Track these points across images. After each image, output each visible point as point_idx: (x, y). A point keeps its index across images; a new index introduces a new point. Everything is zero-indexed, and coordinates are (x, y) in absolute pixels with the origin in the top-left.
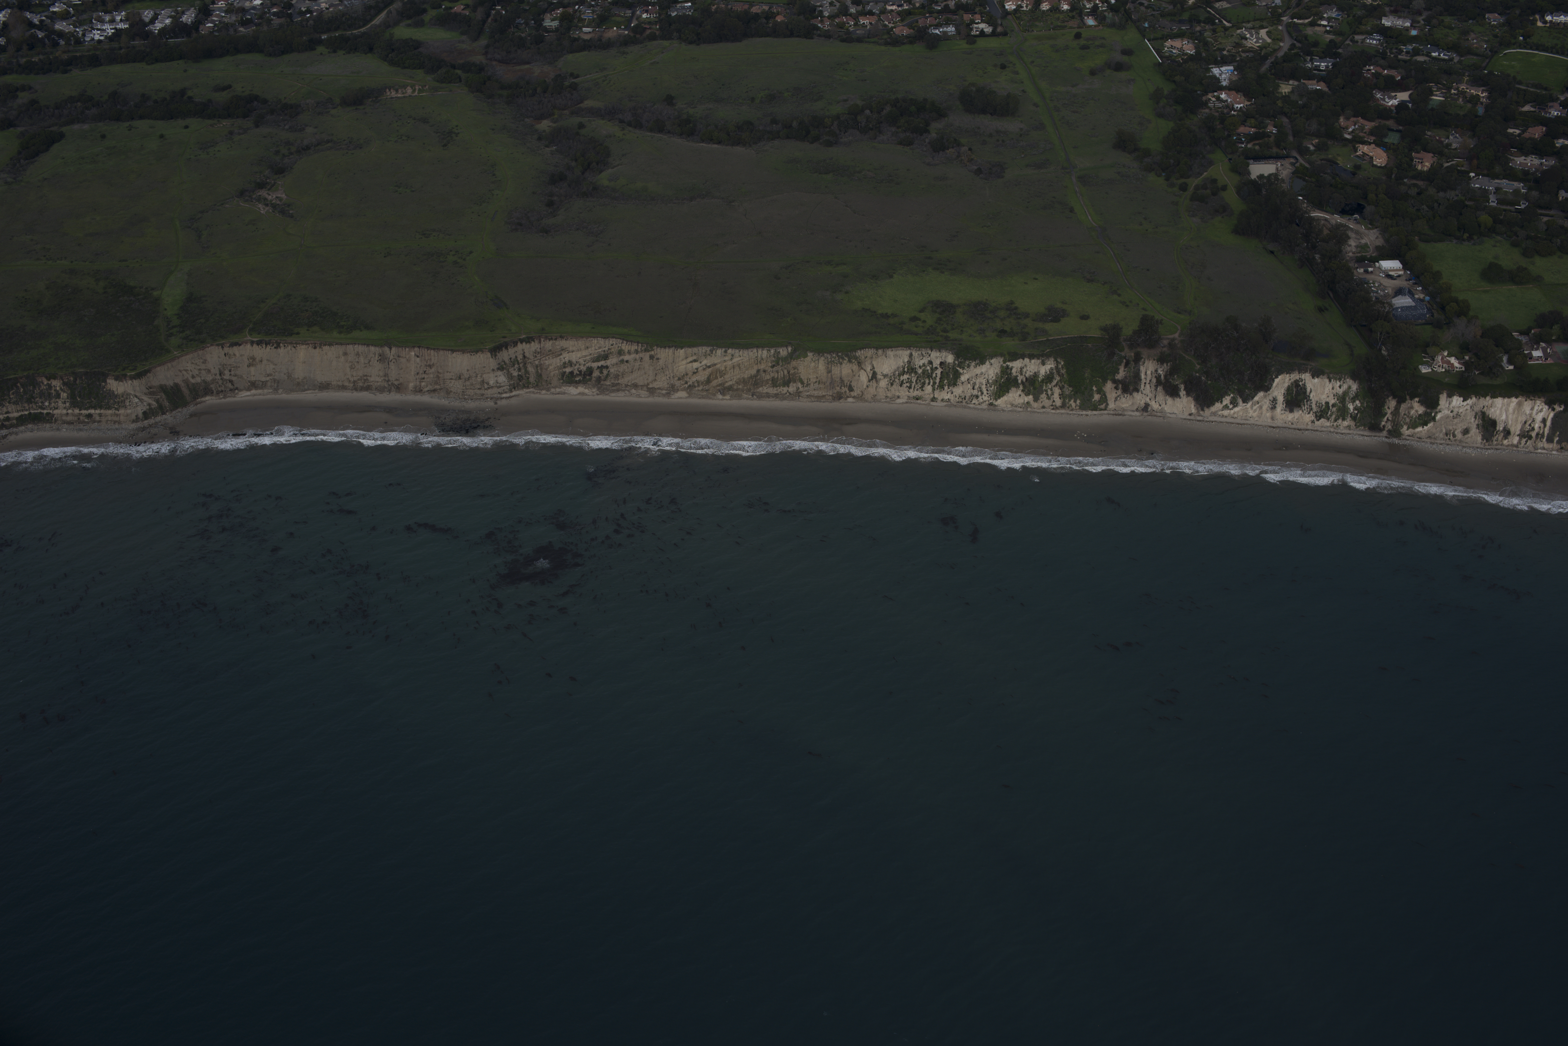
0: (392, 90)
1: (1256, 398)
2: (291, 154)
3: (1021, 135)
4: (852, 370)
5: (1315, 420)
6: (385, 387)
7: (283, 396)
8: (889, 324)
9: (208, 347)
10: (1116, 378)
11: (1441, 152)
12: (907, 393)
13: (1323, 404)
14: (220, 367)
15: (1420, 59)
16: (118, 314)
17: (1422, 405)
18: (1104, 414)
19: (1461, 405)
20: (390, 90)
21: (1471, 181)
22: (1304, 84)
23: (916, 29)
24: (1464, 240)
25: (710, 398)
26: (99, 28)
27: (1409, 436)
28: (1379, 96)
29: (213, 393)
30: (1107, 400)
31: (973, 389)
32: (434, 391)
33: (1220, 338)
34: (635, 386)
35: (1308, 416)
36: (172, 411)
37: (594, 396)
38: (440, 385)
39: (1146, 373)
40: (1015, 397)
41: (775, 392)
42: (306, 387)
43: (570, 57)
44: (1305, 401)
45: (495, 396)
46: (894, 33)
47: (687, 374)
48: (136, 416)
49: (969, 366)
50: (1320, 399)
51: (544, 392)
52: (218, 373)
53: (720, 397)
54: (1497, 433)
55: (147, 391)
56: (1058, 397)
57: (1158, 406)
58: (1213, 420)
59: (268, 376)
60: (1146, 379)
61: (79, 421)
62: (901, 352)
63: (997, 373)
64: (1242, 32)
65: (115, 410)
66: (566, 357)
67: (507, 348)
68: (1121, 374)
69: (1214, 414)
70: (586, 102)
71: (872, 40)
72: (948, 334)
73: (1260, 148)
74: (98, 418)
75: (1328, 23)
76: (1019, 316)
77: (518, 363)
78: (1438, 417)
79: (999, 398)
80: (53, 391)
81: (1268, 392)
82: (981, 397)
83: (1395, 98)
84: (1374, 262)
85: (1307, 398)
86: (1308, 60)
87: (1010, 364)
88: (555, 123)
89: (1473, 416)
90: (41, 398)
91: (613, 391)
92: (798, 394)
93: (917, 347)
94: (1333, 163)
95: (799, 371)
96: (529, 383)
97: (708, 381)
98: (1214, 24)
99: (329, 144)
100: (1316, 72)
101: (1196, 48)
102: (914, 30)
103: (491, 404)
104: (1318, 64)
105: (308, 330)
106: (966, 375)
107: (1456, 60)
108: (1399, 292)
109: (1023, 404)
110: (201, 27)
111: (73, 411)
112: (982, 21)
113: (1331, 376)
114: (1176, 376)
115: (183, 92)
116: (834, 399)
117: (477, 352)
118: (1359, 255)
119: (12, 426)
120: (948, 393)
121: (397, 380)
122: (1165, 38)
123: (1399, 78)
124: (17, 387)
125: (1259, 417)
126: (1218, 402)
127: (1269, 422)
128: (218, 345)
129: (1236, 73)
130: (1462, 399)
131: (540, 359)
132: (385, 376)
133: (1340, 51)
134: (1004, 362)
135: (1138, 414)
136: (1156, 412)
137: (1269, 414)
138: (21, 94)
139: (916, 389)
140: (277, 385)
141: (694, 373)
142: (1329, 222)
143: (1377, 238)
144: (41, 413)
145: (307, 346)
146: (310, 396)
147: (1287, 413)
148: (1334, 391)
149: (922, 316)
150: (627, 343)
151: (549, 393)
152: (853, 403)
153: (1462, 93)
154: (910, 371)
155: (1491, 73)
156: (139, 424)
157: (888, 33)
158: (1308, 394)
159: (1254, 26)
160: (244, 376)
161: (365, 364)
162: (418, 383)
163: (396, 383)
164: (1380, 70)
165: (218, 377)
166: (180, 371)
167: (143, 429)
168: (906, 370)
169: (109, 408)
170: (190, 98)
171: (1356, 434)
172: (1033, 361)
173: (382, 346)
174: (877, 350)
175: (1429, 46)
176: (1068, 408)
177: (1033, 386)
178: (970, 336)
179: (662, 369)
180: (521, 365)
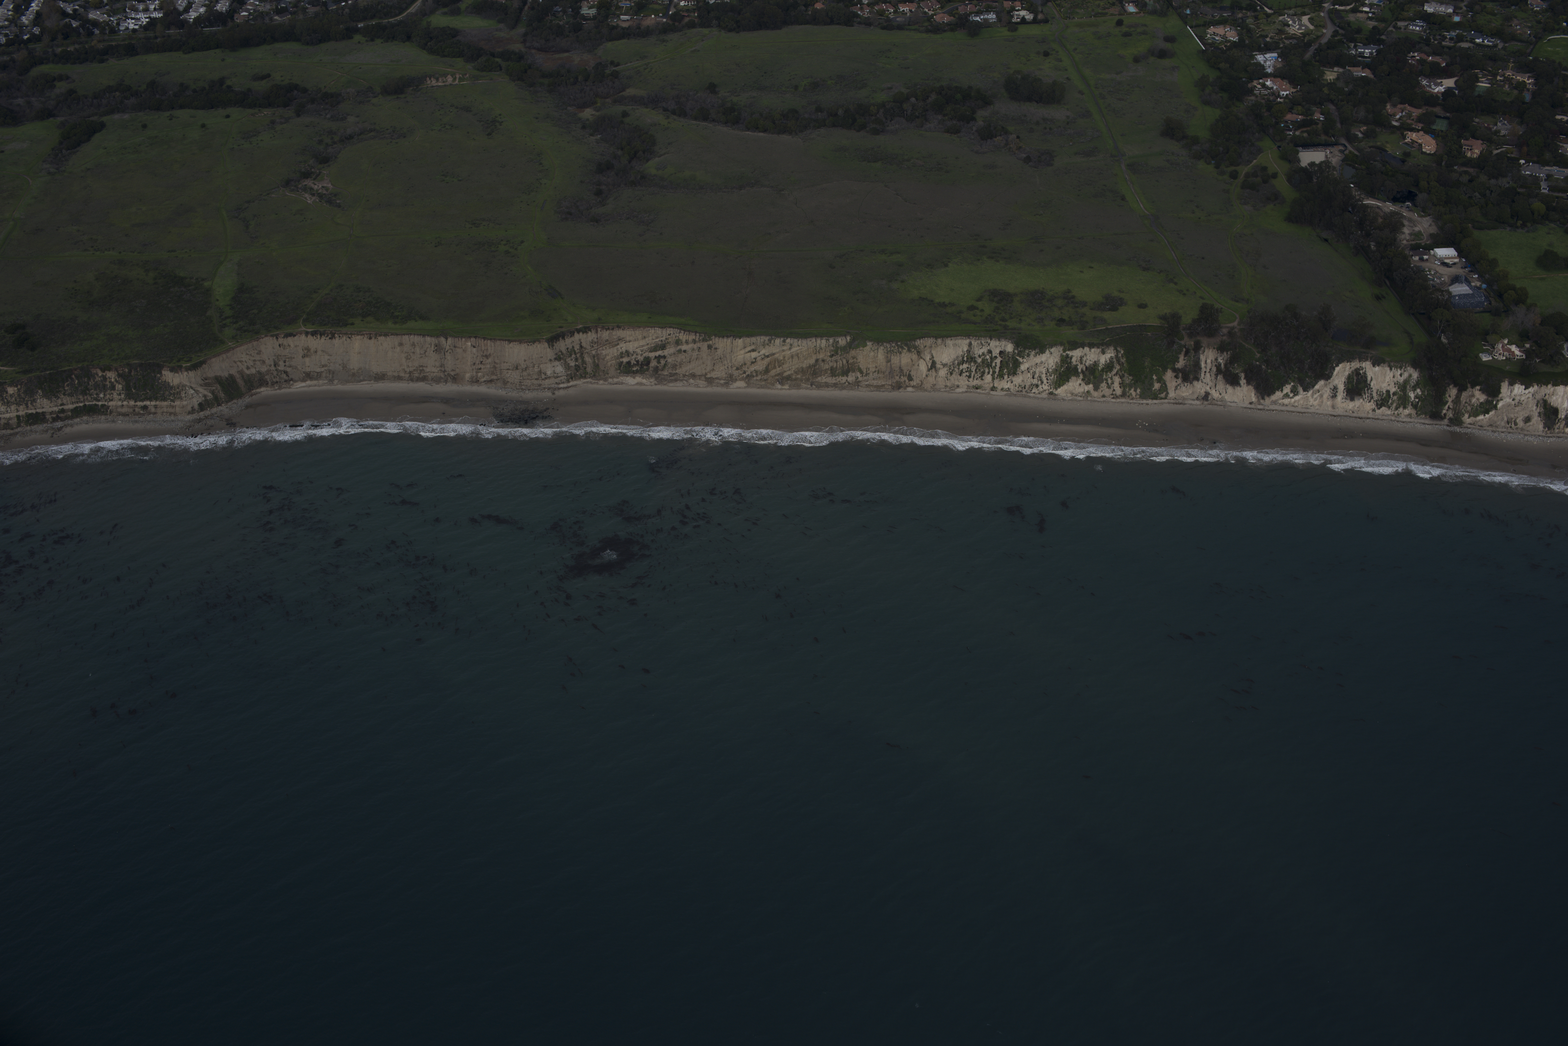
0: (432, 79)
1: (1317, 387)
2: (335, 143)
3: (1068, 123)
4: (912, 359)
5: (1376, 408)
6: (441, 378)
7: (338, 387)
8: (947, 313)
9: (263, 338)
10: (1176, 367)
11: (1490, 139)
12: (967, 382)
13: (1384, 392)
14: (274, 357)
15: (1465, 45)
16: (170, 305)
17: (1483, 393)
18: (1165, 403)
19: (1522, 393)
20: (430, 79)
21: (1522, 168)
22: (1349, 70)
23: (957, 16)
24: (1517, 227)
25: (769, 388)
26: (133, 17)
27: (1470, 424)
28: (1424, 83)
29: (268, 384)
30: (1167, 389)
31: (1033, 378)
32: (491, 381)
33: (1280, 326)
34: (693, 376)
35: (1368, 404)
36: (227, 402)
37: (652, 386)
38: (497, 375)
39: (1206, 361)
40: (1075, 386)
41: (834, 381)
42: (361, 378)
43: (609, 45)
44: (1366, 389)
45: (553, 386)
46: (934, 20)
47: (745, 364)
48: (192, 408)
49: (1028, 355)
50: (1381, 387)
51: (601, 382)
52: (272, 364)
53: (779, 386)
54: (1558, 421)
55: (203, 382)
56: (1118, 386)
57: (1218, 394)
58: (1274, 409)
59: (323, 367)
60: (1206, 367)
61: (135, 413)
62: (960, 341)
63: (1057, 362)
64: (1284, 18)
65: (171, 401)
66: (623, 347)
67: (563, 338)
68: (1181, 363)
69: (1275, 402)
70: (628, 91)
71: (913, 27)
72: (1006, 323)
73: (1309, 135)
74: (153, 410)
75: (1370, 9)
76: (1077, 305)
77: (575, 354)
78: (1500, 405)
79: (1059, 386)
80: (108, 383)
81: (1329, 381)
82: (1041, 386)
83: (1441, 84)
84: (1429, 250)
85: (1367, 387)
86: (1352, 47)
87: (1070, 353)
88: (598, 111)
89: (1535, 404)
90: (95, 389)
91: (671, 381)
92: (857, 383)
93: (976, 336)
94: (1382, 150)
95: (858, 361)
96: (586, 373)
97: (767, 371)
98: (1255, 10)
99: (372, 134)
100: (1360, 59)
101: (1238, 35)
102: (954, 17)
103: (549, 394)
104: (1363, 50)
105: (362, 321)
106: (1026, 364)
107: (1500, 46)
108: (1455, 280)
109: (1084, 393)
110: (236, 16)
111: (128, 402)
112: (1023, 9)
113: (1392, 364)
114: (1236, 365)
115: (222, 81)
116: (893, 389)
117: (534, 342)
118: (1413, 242)
119: (67, 418)
120: (1007, 382)
121: (453, 370)
122: (1207, 25)
123: (1444, 64)
124: (72, 379)
125: (1320, 405)
126: (1278, 391)
127: (1330, 410)
128: (272, 336)
129: (1280, 60)
130: (1524, 387)
131: (597, 349)
132: (441, 366)
133: (1383, 37)
134: (1064, 351)
135: (1198, 402)
136: (1217, 401)
137: (1329, 403)
138: (58, 84)
139: (975, 378)
140: (332, 375)
141: (753, 363)
142: (1381, 209)
143: (1430, 225)
144: (96, 405)
145: (362, 337)
146: (366, 387)
147: (1348, 401)
148: (1395, 380)
149: (980, 305)
150: (684, 333)
151: (606, 383)
152: (913, 392)
153: (1508, 80)
154: (970, 360)
155: (1536, 59)
156: (195, 416)
157: (929, 20)
158: (1369, 382)
159: (1295, 12)
160: (298, 367)
161: (421, 354)
162: (475, 373)
163: (452, 373)
164: (1424, 57)
165: (273, 368)
166: (235, 362)
167: (200, 420)
168: (965, 359)
169: (165, 400)
170: (229, 87)
171: (1417, 423)
172: (1093, 350)
173: (438, 336)
174: (936, 339)
175: (1473, 32)
176: (1129, 396)
177: (1093, 375)
178: (1029, 325)
179: (720, 358)
180: (578, 355)
